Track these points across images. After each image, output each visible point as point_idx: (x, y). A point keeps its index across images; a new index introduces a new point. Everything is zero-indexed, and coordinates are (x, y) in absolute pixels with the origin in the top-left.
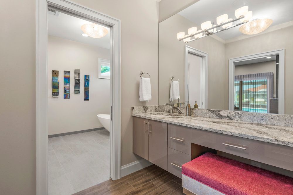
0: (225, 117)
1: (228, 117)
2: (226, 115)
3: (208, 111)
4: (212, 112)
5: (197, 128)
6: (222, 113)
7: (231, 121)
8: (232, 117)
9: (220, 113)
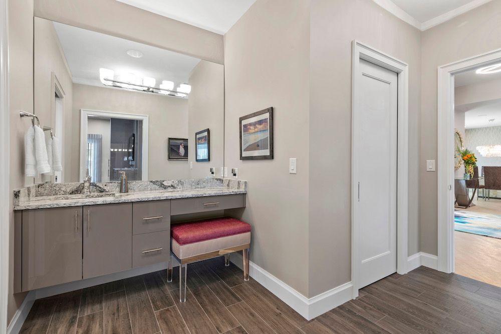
0: (169, 186)
1: (172, 186)
2: (170, 185)
3: (149, 182)
4: (154, 183)
5: (180, 197)
6: (165, 183)
7: (175, 190)
8: (176, 186)
9: (164, 183)
